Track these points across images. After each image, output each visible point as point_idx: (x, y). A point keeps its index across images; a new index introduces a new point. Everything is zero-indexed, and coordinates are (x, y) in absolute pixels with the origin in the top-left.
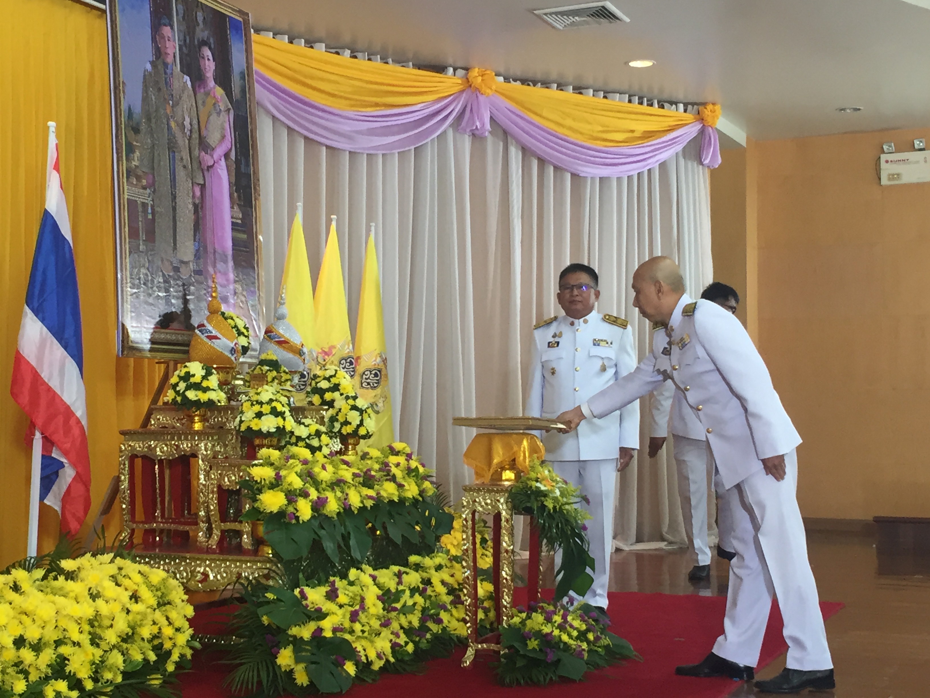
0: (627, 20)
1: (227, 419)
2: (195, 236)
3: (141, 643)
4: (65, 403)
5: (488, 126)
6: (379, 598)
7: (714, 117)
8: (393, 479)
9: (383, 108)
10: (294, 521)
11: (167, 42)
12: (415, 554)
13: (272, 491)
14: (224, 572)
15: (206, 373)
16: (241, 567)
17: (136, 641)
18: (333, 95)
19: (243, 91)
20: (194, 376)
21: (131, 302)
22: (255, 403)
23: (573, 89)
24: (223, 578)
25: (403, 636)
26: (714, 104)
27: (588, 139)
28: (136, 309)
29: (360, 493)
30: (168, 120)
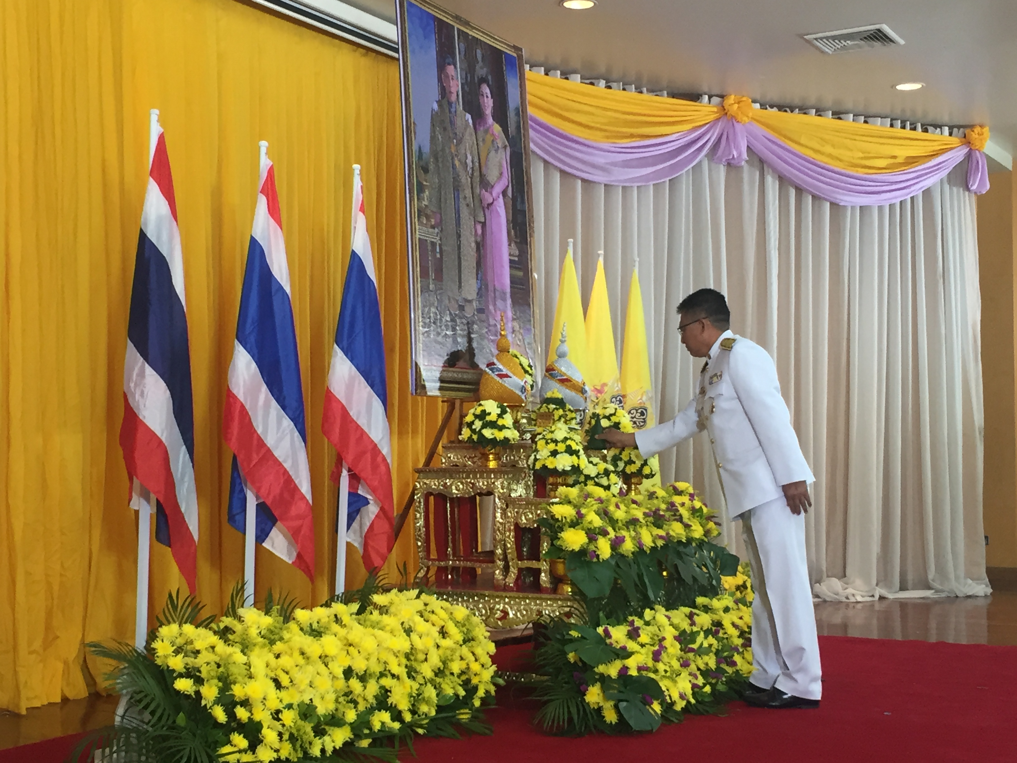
0: (902, 42)
1: (520, 457)
2: (477, 274)
3: (452, 677)
4: (373, 441)
5: (745, 156)
6: (676, 638)
7: (981, 140)
8: (680, 519)
9: (638, 139)
10: (595, 560)
11: (451, 81)
12: (702, 596)
13: (572, 529)
14: (524, 609)
15: (501, 411)
16: (541, 605)
17: (446, 675)
18: (590, 128)
19: (518, 128)
20: (489, 414)
21: (423, 341)
22: (549, 441)
23: (832, 115)
24: (523, 616)
25: (700, 677)
26: (982, 126)
27: (848, 166)
28: (427, 347)
29: (651, 532)
30: (453, 158)
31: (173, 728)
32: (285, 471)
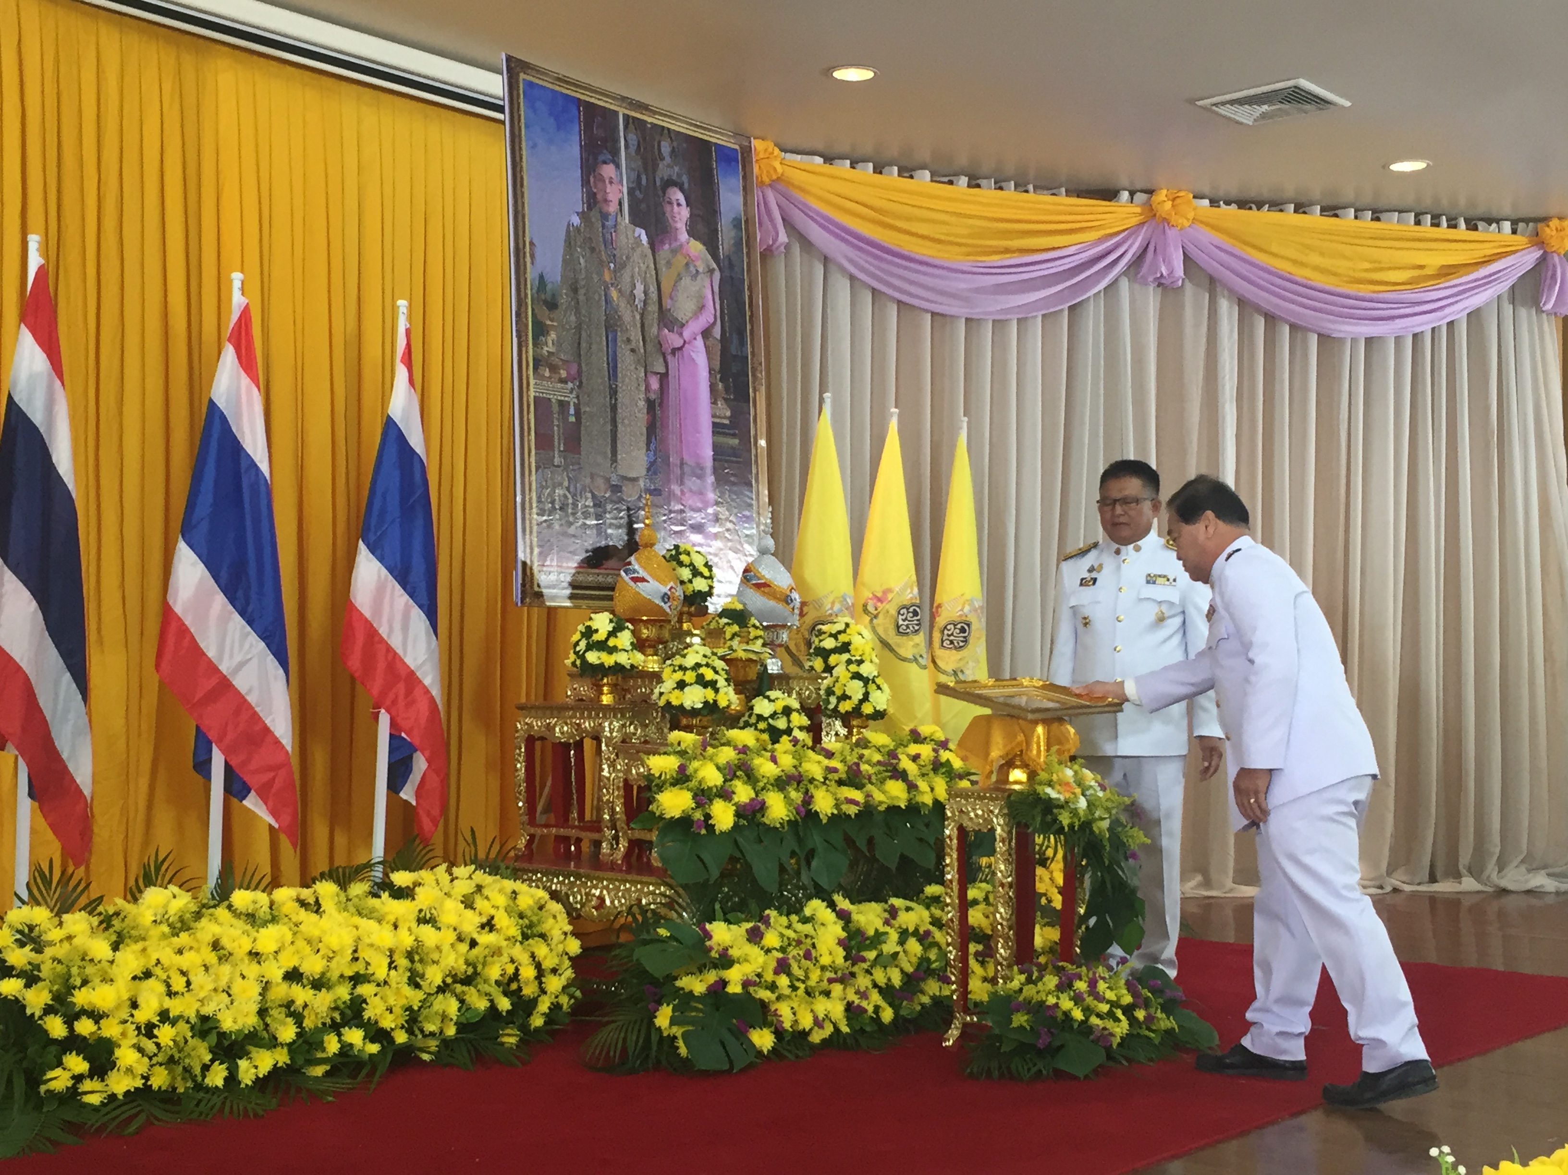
2: (649, 442)
3: (487, 987)
4: (410, 667)
5: (1180, 272)
6: (841, 942)
7: (1560, 236)
9: (1015, 255)
10: (703, 832)
11: (608, 186)
12: (936, 883)
13: (674, 789)
14: (623, 896)
15: (615, 628)
16: (641, 890)
18: (939, 241)
19: (737, 246)
20: (597, 631)
21: (539, 533)
22: (678, 669)
23: (1322, 211)
24: (621, 905)
25: (875, 997)
26: (1560, 218)
27: (1347, 282)
29: (834, 794)
30: (607, 289)
32: (249, 707)
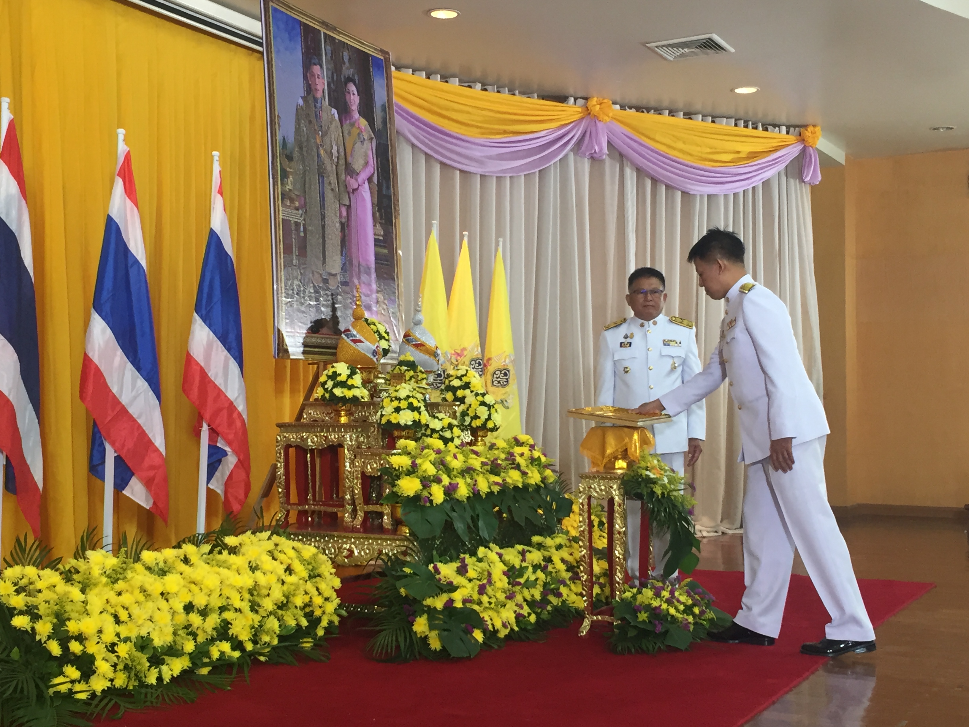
0: (732, 50)
1: (370, 413)
2: (341, 251)
3: (295, 611)
4: (229, 399)
5: (605, 150)
7: (814, 138)
8: (518, 467)
9: (511, 135)
10: (428, 504)
11: (317, 80)
12: (537, 535)
13: (408, 477)
14: (367, 548)
15: (351, 373)
16: (381, 544)
17: (290, 609)
18: (466, 125)
19: (384, 122)
20: (340, 375)
21: (286, 310)
22: (394, 399)
23: (684, 115)
24: (366, 554)
25: (526, 607)
26: (814, 126)
27: (698, 160)
28: (290, 316)
29: (487, 479)
30: (318, 149)
31: (7, 662)
32: (139, 426)
